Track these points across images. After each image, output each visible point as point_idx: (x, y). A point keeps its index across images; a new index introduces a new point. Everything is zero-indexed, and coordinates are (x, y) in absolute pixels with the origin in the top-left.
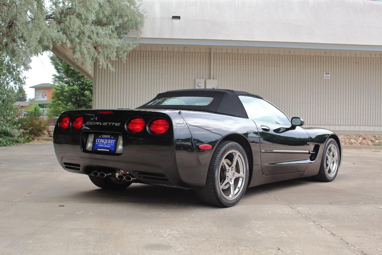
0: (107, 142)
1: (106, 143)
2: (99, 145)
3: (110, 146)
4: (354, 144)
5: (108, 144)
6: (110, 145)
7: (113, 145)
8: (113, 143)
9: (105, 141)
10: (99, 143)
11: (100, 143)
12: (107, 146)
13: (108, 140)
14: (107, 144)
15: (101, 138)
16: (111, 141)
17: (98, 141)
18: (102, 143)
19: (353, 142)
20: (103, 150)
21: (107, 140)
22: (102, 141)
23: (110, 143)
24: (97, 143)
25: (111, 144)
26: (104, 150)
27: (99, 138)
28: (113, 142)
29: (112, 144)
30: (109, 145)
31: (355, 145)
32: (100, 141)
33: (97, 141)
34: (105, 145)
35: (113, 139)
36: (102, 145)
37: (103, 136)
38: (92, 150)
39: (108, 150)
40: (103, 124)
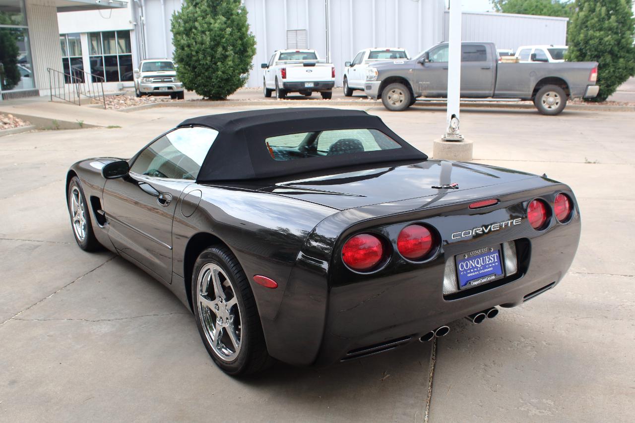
0: (483, 263)
1: (482, 266)
2: (469, 275)
3: (491, 269)
5: (486, 265)
6: (490, 267)
7: (497, 264)
8: (496, 260)
9: (478, 263)
10: (466, 270)
11: (470, 269)
12: (486, 270)
13: (483, 259)
14: (484, 267)
15: (470, 259)
16: (490, 259)
18: (473, 268)
20: (483, 281)
21: (481, 258)
22: (471, 263)
23: (490, 262)
24: (462, 271)
26: (485, 280)
27: (464, 261)
28: (494, 258)
29: (494, 262)
32: (467, 263)
33: (462, 268)
34: (481, 270)
35: (493, 253)
36: (474, 272)
37: (472, 253)
38: (458, 291)
39: (493, 277)
40: (491, 228)
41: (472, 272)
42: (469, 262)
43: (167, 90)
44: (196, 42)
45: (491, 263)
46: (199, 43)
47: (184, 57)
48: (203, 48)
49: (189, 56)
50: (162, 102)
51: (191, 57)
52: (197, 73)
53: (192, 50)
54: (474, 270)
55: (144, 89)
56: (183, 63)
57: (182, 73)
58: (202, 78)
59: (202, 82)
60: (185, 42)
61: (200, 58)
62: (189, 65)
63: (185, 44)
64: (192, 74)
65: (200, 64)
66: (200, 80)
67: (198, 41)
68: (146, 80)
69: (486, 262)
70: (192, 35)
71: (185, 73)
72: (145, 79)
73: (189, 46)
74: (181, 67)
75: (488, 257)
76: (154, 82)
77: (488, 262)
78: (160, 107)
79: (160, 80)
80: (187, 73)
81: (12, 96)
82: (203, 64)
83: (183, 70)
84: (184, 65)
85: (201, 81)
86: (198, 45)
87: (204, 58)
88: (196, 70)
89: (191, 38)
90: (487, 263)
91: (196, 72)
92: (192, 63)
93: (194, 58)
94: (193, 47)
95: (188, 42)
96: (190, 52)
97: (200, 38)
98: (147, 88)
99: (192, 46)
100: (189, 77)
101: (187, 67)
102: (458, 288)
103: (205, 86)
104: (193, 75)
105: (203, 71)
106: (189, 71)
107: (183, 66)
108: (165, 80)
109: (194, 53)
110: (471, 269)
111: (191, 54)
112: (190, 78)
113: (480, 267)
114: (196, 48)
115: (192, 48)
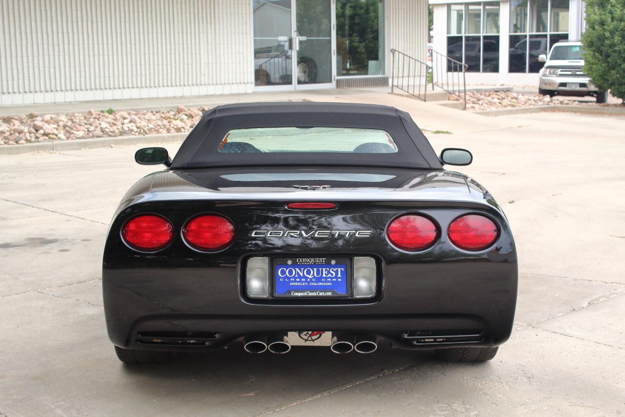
0: (318, 274)
1: (314, 277)
2: (292, 284)
3: (330, 284)
4: (182, 130)
5: (321, 277)
6: (329, 282)
8: (339, 276)
9: (308, 273)
10: (289, 278)
11: (294, 277)
12: (320, 284)
13: (318, 270)
14: (318, 280)
15: (295, 265)
16: (329, 272)
17: (283, 272)
18: (300, 277)
19: (180, 126)
20: (311, 294)
21: (315, 269)
22: (297, 271)
24: (282, 278)
25: (334, 278)
26: (314, 294)
27: (287, 266)
28: (337, 272)
30: (326, 282)
31: (185, 132)
32: (290, 272)
33: (282, 274)
34: (314, 282)
35: (334, 266)
36: (301, 281)
37: (299, 260)
38: (271, 298)
39: (329, 294)
40: (314, 234)
41: (298, 282)
42: (295, 270)
43: (578, 88)
44: (613, 19)
45: (330, 278)
46: (617, 20)
47: (594, 39)
48: (621, 27)
49: (602, 38)
50: (559, 105)
51: (604, 40)
52: (610, 65)
53: (604, 30)
54: (301, 280)
55: (545, 84)
56: (593, 48)
57: (590, 64)
58: (617, 73)
59: (617, 78)
60: (597, 17)
61: (616, 41)
62: (601, 52)
63: (596, 20)
64: (603, 65)
65: (615, 51)
66: (613, 75)
67: (616, 16)
68: (550, 72)
69: (322, 274)
70: (609, 7)
71: (593, 64)
72: (548, 70)
73: (602, 24)
74: (589, 54)
75: (326, 270)
76: (561, 75)
77: (326, 275)
78: (555, 111)
79: (570, 73)
80: (597, 64)
81: (349, 84)
82: (620, 51)
83: (591, 59)
84: (594, 51)
85: (614, 77)
86: (615, 22)
87: (621, 42)
88: (608, 60)
89: (607, 11)
90: (324, 275)
91: (608, 62)
92: (604, 49)
93: (607, 42)
94: (608, 26)
95: (601, 19)
96: (602, 33)
97: (619, 11)
98: (551, 84)
99: (605, 23)
100: (599, 70)
101: (597, 54)
102: (272, 294)
103: (621, 84)
104: (604, 67)
105: (619, 62)
106: (599, 61)
107: (592, 53)
108: (578, 73)
109: (607, 34)
110: (297, 278)
111: (604, 34)
112: (600, 72)
113: (311, 279)
114: (611, 26)
115: (605, 27)
